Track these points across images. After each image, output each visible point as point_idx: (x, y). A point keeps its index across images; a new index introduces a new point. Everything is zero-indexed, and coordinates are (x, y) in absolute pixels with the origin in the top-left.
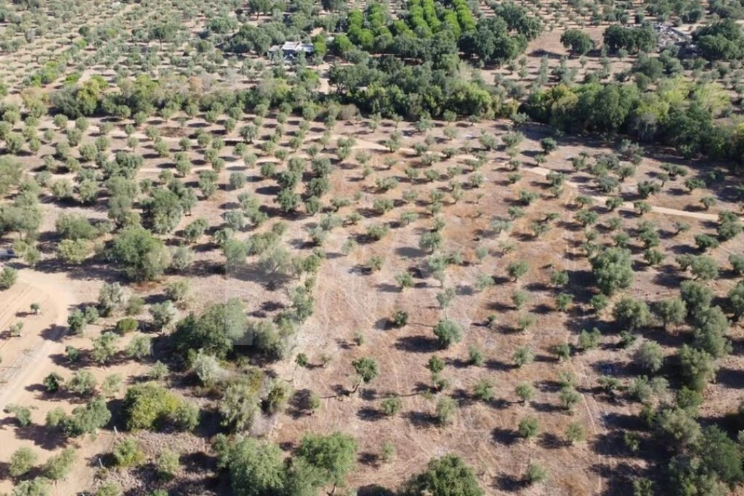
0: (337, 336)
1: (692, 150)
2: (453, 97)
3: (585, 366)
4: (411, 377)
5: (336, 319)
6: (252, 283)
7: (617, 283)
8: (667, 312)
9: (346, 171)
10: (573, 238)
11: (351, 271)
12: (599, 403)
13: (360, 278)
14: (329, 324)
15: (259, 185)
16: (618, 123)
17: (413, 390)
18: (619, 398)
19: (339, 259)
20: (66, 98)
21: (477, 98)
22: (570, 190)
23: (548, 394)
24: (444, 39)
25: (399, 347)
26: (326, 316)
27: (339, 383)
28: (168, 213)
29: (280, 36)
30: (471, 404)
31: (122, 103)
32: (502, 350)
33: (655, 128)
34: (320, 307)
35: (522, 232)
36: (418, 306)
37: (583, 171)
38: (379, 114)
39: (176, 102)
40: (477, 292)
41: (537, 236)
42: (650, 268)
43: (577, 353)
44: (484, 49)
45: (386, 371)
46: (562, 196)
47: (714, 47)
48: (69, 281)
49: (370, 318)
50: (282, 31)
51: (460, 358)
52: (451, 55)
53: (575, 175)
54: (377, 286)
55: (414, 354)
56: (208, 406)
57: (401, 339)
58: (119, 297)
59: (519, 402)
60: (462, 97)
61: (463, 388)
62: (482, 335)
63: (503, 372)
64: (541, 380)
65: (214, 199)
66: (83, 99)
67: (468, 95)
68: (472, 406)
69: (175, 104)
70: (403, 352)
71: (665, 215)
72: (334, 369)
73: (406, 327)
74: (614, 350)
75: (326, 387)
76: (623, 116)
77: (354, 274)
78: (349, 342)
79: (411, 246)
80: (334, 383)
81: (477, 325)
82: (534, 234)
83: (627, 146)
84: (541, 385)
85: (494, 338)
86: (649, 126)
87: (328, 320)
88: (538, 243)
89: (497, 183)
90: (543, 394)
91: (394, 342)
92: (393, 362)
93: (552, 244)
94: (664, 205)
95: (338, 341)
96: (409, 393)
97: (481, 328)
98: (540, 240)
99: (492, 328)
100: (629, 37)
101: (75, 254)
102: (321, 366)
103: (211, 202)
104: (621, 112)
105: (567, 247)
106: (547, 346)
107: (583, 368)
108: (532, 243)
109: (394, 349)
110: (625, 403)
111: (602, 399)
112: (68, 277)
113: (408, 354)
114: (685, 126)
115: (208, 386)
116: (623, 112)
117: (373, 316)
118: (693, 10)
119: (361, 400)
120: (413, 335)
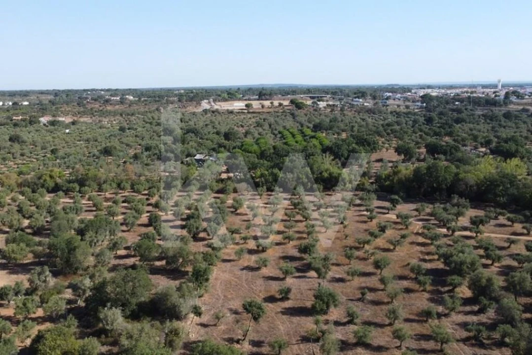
0: (230, 307)
1: (507, 200)
2: (319, 176)
3: (452, 325)
4: (296, 332)
5: (229, 296)
6: (159, 276)
7: (468, 267)
8: (516, 282)
9: (239, 217)
10: (424, 251)
11: (242, 269)
12: (471, 348)
13: (250, 273)
14: (223, 300)
15: (171, 224)
16: (446, 185)
17: (298, 341)
18: (488, 345)
19: (232, 263)
20: (33, 181)
21: (337, 175)
22: (417, 226)
23: (422, 342)
24: (311, 147)
25: (283, 313)
26: (220, 295)
27: (230, 336)
28: (97, 233)
29: (194, 151)
30: (352, 349)
31: (74, 182)
32: (375, 315)
33: (475, 188)
34: (216, 290)
35: (382, 247)
36: (300, 289)
37: (424, 216)
38: (265, 187)
39: (114, 182)
40: (349, 281)
41: (394, 249)
42: (493, 267)
43: (443, 317)
44: (340, 153)
45: (273, 328)
46: (410, 228)
47: (507, 150)
48: (8, 275)
49: (258, 296)
50: (195, 148)
51: (339, 320)
52: (316, 156)
53: (419, 218)
54: (264, 277)
55: (298, 318)
56: (109, 350)
57: (285, 308)
58: (46, 277)
59: (397, 347)
60: (326, 175)
61: (343, 339)
62: (357, 306)
63: (379, 329)
64: (414, 333)
65: (134, 231)
66: (45, 180)
67: (330, 174)
68: (353, 351)
69: (113, 183)
70: (288, 316)
71: (496, 237)
72: (226, 327)
73: (290, 301)
74: (475, 315)
75: (219, 339)
76: (449, 181)
77: (245, 271)
78: (240, 310)
79: (292, 255)
80: (226, 336)
81: (352, 300)
82: (392, 247)
83: (456, 199)
84: (415, 337)
85: (368, 308)
86: (471, 186)
87: (223, 297)
88: (396, 253)
89: (358, 222)
90: (417, 342)
91: (279, 310)
92: (279, 323)
93: (407, 254)
94: (493, 232)
95: (231, 310)
96: (295, 343)
97: (354, 302)
98: (397, 252)
99: (365, 301)
100: (444, 148)
101: (16, 254)
102: (215, 325)
103: (131, 233)
104: (448, 177)
105: (420, 255)
106: (415, 312)
107: (451, 326)
108: (391, 253)
109: (280, 315)
110: (494, 348)
111: (473, 345)
112: (7, 273)
113: (292, 317)
114: (498, 183)
115: (112, 337)
116: (449, 178)
117: (261, 294)
118: (487, 139)
119: (250, 346)
120: (296, 306)
